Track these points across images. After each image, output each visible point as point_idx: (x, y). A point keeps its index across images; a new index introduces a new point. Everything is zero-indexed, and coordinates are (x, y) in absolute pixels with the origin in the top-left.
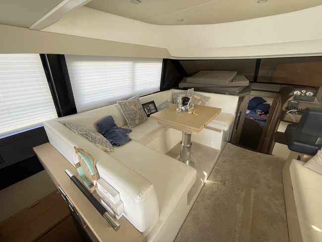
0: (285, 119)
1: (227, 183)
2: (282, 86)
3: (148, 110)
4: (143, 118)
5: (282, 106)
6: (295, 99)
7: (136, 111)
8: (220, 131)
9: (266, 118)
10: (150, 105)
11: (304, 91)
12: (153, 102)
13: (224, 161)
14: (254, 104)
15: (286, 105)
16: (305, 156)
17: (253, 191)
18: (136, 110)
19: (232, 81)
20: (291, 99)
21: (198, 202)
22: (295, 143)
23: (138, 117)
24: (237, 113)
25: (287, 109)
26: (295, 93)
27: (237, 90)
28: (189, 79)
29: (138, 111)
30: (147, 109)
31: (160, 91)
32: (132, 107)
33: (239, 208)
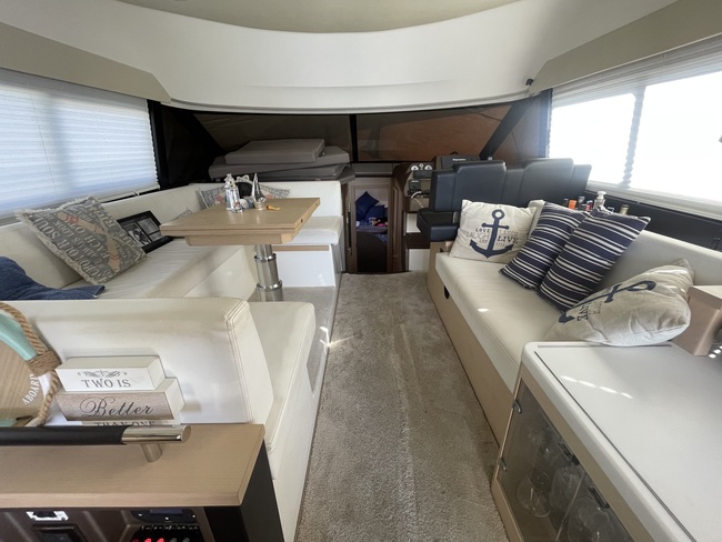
0: (412, 209)
1: (364, 332)
2: (395, 165)
3: (141, 235)
4: (133, 254)
5: (403, 190)
6: (415, 177)
7: (104, 236)
8: (324, 248)
9: (385, 228)
10: (143, 223)
11: (421, 165)
12: (148, 215)
13: (348, 303)
14: (363, 210)
15: (406, 188)
16: (448, 244)
17: (402, 326)
18: (99, 231)
19: (320, 155)
20: (410, 177)
21: (327, 384)
22: (433, 228)
23: (113, 250)
24: (344, 214)
25: (410, 193)
26: (413, 169)
27: (332, 171)
28: (230, 157)
29: (108, 236)
30: (136, 233)
31: (162, 189)
32: (84, 224)
33: (394, 360)
